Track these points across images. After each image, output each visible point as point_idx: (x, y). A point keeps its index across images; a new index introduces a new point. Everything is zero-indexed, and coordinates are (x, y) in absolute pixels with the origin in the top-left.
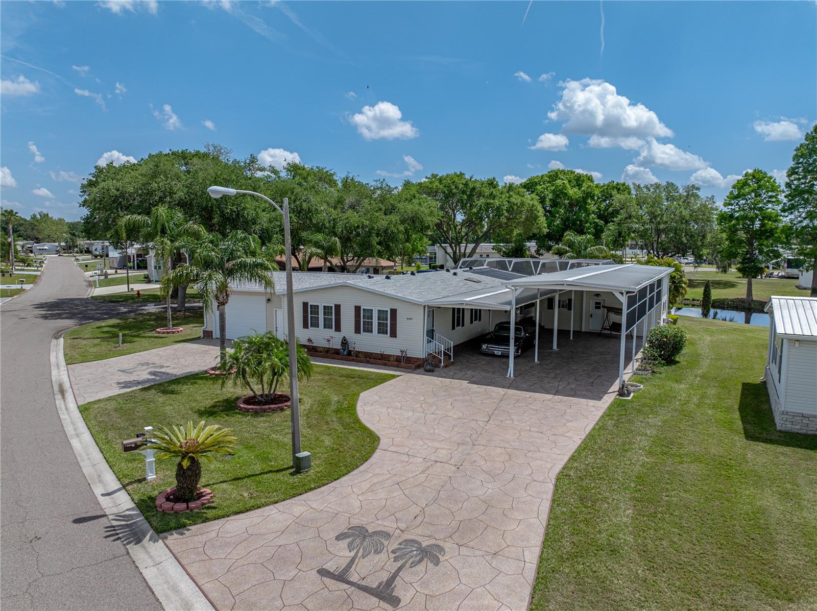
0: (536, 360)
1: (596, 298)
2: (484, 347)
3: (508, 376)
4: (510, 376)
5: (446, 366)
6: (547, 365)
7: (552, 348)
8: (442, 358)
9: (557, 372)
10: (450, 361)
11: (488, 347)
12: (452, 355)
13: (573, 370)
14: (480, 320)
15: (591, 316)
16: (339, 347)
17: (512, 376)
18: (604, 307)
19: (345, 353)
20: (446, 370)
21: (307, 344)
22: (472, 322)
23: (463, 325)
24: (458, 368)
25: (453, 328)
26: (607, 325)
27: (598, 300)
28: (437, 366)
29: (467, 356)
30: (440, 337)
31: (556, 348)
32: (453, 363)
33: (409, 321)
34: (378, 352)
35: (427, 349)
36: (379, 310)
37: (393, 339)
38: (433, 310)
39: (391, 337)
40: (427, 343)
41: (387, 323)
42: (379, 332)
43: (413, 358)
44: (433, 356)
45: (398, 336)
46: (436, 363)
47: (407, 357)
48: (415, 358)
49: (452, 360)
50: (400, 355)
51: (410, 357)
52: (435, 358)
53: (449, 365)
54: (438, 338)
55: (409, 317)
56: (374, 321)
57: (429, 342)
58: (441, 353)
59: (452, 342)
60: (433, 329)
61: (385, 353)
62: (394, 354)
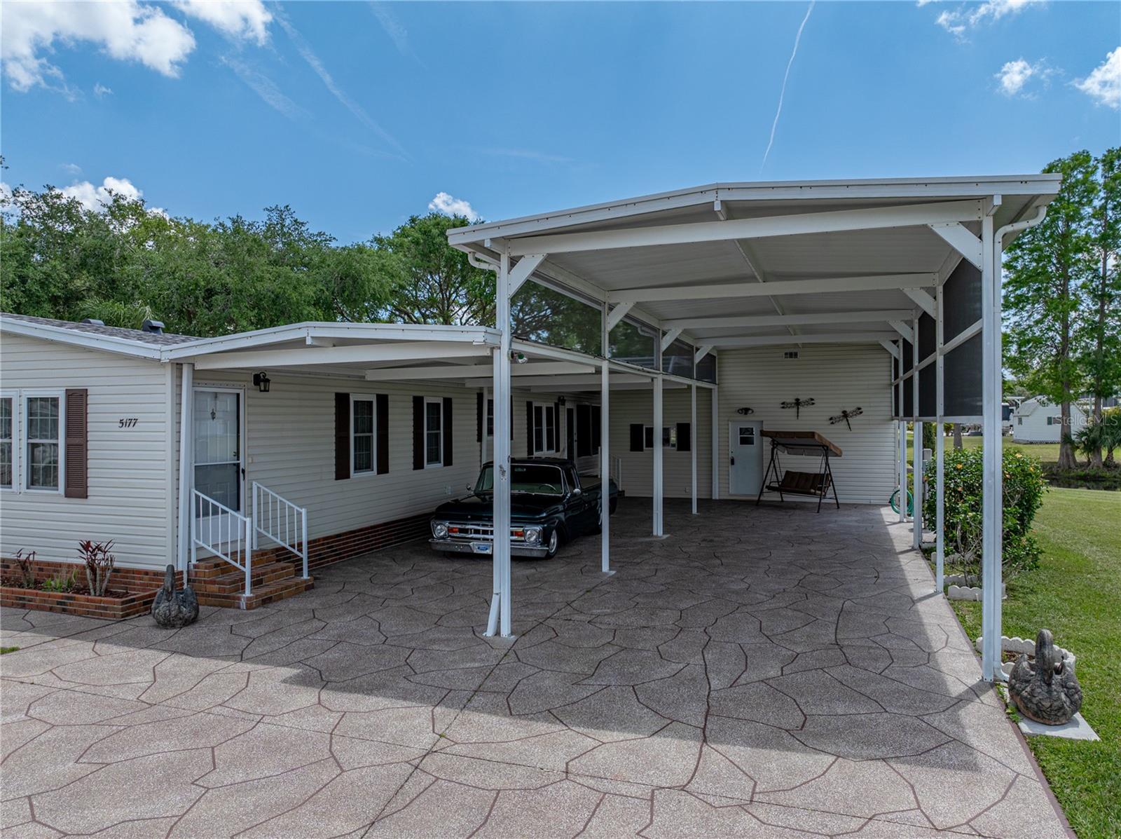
0: (605, 567)
1: (742, 417)
2: (440, 530)
3: (490, 632)
4: (498, 633)
5: (266, 601)
6: (642, 580)
7: (650, 533)
8: (247, 570)
9: (683, 606)
11: (450, 530)
12: (304, 555)
13: (737, 593)
14: (448, 462)
15: (733, 462)
17: (505, 630)
18: (763, 433)
22: (418, 465)
23: (383, 468)
25: (342, 474)
26: (772, 477)
27: (746, 421)
28: (227, 601)
29: (386, 562)
30: (266, 495)
31: (660, 533)
32: (309, 587)
33: (127, 432)
34: (14, 557)
35: (198, 537)
36: (30, 400)
37: (75, 505)
38: (238, 395)
39: (68, 495)
40: (198, 516)
41: (56, 445)
42: (32, 482)
43: (138, 572)
44: (217, 565)
45: (90, 491)
46: (224, 590)
47: (117, 570)
48: (147, 573)
49: (305, 576)
50: (84, 562)
51: (128, 571)
52: (224, 572)
53: (280, 598)
54: (259, 496)
55: (125, 417)
56: (15, 440)
57: (206, 514)
58: (243, 551)
59: (303, 511)
60: (238, 465)
61: (37, 558)
62: (70, 561)
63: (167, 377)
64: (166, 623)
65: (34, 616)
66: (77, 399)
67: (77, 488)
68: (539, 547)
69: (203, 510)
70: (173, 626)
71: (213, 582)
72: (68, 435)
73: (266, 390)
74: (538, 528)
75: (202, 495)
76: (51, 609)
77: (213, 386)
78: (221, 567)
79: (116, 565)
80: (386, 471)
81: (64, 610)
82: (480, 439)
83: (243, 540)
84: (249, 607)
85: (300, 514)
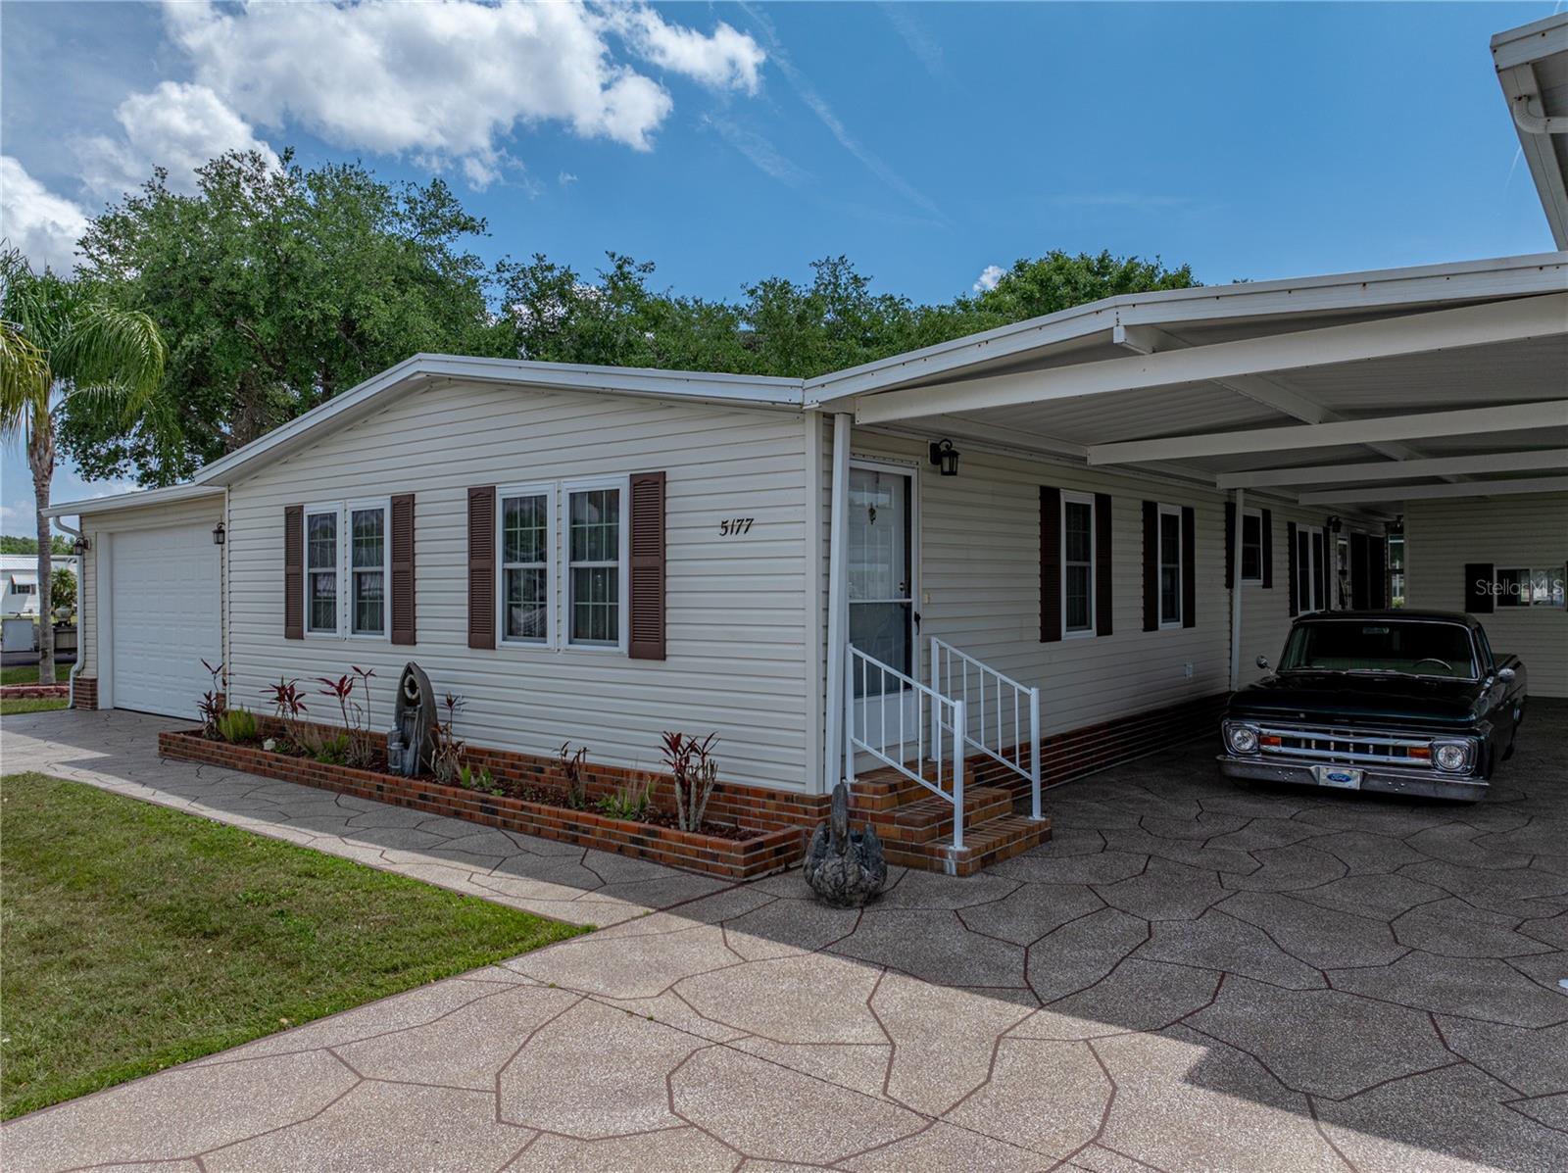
2: (1243, 738)
5: (988, 861)
8: (957, 799)
10: (1020, 823)
11: (1263, 740)
12: (1035, 776)
14: (1189, 622)
16: (384, 724)
19: (409, 757)
20: (981, 890)
21: (272, 711)
22: (1150, 625)
23: (1105, 628)
24: (1080, 874)
25: (1050, 632)
28: (922, 857)
29: (1136, 793)
30: (956, 661)
32: (1046, 837)
33: (736, 544)
34: (556, 755)
35: (858, 734)
36: (573, 496)
37: (646, 671)
38: (908, 480)
39: (634, 654)
40: (858, 694)
41: (614, 571)
42: (577, 633)
43: (757, 792)
44: (892, 788)
45: (671, 647)
46: (911, 835)
47: (719, 787)
48: (772, 795)
49: (1037, 816)
50: (670, 770)
51: (738, 789)
52: (903, 800)
53: (1007, 855)
54: (943, 663)
55: (731, 517)
56: (551, 566)
57: (874, 691)
58: (948, 764)
59: (1034, 693)
60: (908, 607)
61: (590, 759)
62: (642, 766)
63: (809, 437)
64: (836, 898)
65: (595, 858)
66: (649, 489)
67: (649, 643)
68: (1467, 780)
69: (867, 684)
70: (849, 905)
71: (889, 819)
72: (634, 552)
73: (952, 473)
74: (1464, 742)
75: (866, 657)
76: (621, 850)
77: (874, 459)
78: (902, 791)
79: (720, 777)
80: (1109, 632)
81: (643, 854)
82: (1230, 584)
83: (928, 741)
84: (962, 873)
85: (1024, 697)
